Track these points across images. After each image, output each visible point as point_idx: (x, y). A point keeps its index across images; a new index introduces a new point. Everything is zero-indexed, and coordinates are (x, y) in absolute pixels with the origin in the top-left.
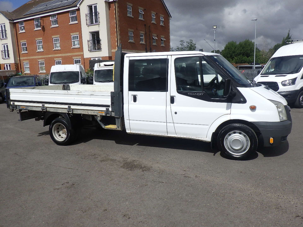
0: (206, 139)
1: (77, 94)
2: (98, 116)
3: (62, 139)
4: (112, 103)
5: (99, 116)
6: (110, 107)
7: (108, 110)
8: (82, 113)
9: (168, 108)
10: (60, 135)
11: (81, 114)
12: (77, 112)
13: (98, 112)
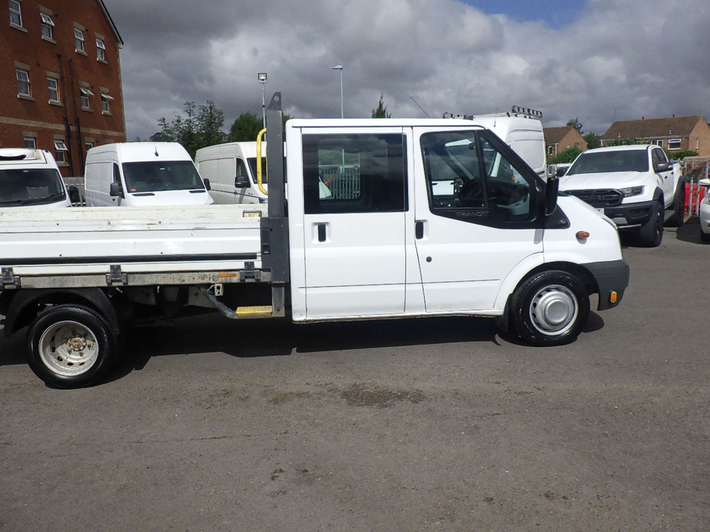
0: (493, 310)
1: (145, 227)
2: (216, 285)
3: (70, 368)
4: (264, 247)
5: (221, 285)
6: (259, 258)
7: (249, 266)
8: (159, 283)
9: (411, 249)
10: (60, 359)
11: (158, 285)
12: (144, 281)
13: (217, 273)
